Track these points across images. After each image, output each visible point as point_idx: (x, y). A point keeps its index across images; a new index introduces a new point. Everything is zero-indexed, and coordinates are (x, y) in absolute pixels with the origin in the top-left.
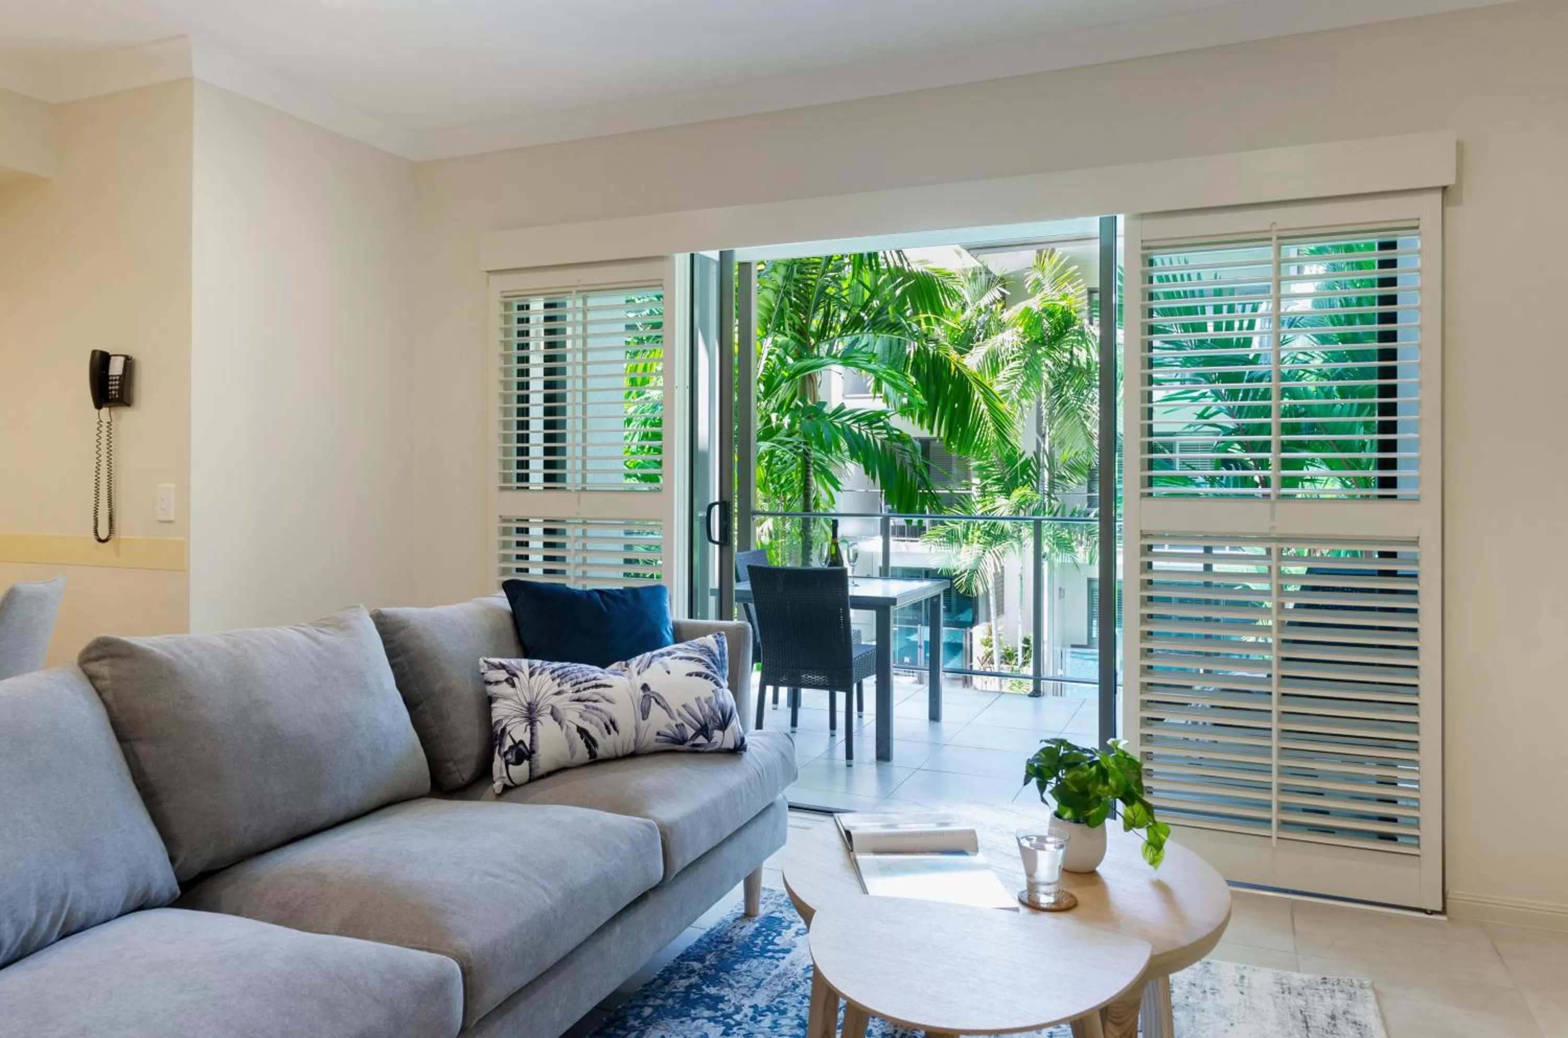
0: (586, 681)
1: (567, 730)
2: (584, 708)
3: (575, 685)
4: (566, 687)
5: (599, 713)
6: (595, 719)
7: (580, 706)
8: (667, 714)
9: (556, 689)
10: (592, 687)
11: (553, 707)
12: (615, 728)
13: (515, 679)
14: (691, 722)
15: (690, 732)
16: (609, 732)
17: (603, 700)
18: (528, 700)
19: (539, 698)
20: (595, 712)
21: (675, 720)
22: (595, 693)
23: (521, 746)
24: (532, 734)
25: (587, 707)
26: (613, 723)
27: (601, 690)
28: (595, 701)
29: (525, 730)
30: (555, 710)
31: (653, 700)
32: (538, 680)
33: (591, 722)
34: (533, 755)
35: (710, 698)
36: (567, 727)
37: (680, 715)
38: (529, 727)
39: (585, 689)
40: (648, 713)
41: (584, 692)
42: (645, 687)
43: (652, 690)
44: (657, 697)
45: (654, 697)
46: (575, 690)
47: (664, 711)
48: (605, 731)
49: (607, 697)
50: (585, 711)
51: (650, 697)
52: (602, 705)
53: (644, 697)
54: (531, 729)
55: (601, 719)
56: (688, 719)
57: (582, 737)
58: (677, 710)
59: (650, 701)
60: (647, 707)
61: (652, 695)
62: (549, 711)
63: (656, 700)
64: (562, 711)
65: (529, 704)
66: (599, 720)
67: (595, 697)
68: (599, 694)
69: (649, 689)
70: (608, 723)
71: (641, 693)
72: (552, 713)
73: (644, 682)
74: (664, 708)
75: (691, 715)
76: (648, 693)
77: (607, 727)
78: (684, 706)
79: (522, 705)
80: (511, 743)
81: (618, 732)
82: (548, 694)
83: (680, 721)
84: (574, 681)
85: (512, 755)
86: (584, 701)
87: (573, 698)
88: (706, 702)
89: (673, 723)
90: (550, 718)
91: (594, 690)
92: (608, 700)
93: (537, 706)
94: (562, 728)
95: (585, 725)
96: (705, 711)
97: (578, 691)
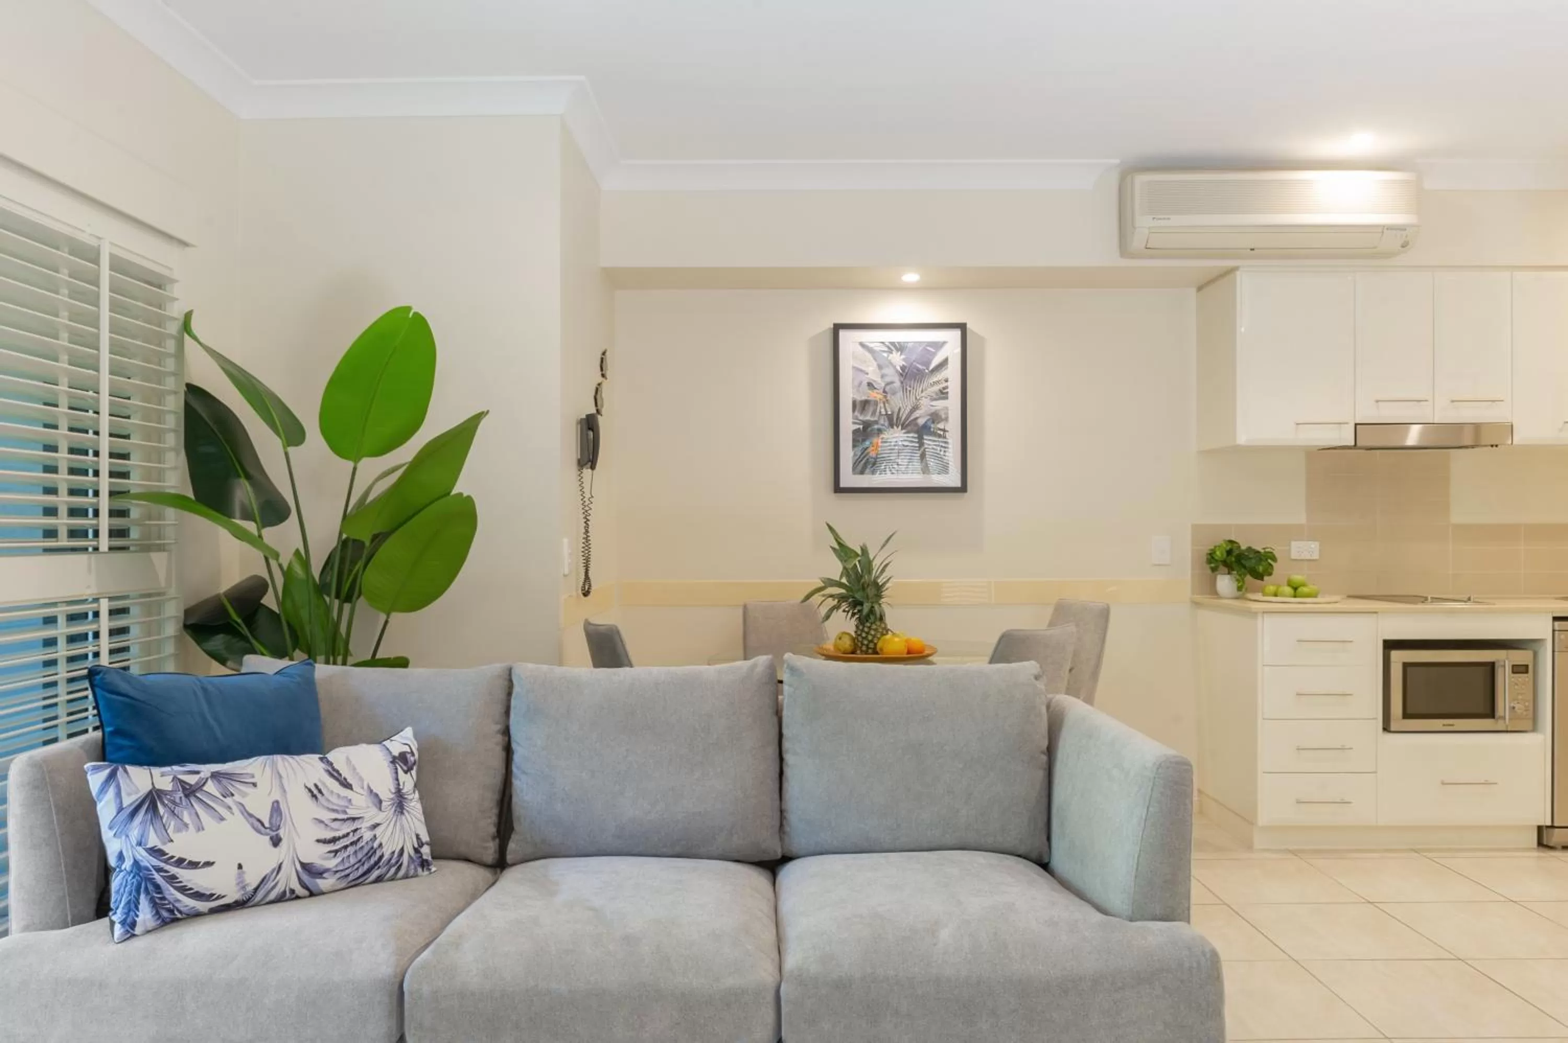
0: (346, 847)
1: (363, 784)
2: (348, 810)
3: (358, 840)
4: (367, 836)
5: (331, 806)
6: (334, 799)
7: (352, 813)
8: (247, 808)
9: (378, 831)
10: (339, 838)
11: (380, 809)
12: (310, 790)
13: (416, 846)
14: (213, 801)
15: (211, 787)
16: (316, 786)
17: (326, 822)
18: (404, 818)
19: (394, 819)
20: (335, 807)
21: (234, 801)
22: (338, 830)
23: (405, 768)
24: (397, 779)
25: (345, 812)
26: (314, 796)
27: (329, 835)
28: (335, 820)
29: (404, 783)
30: (378, 805)
31: (267, 825)
32: (395, 846)
33: (339, 796)
34: (391, 760)
35: (178, 830)
36: (363, 788)
37: (229, 808)
38: (401, 787)
39: (348, 834)
40: (273, 809)
41: (349, 830)
42: (276, 842)
43: (268, 838)
44: (262, 829)
45: (266, 828)
46: (359, 831)
47: (251, 812)
48: (320, 786)
49: (322, 826)
50: (347, 807)
51: (270, 829)
52: (327, 816)
53: (278, 828)
54: (399, 784)
55: (328, 800)
56: (216, 803)
57: (345, 779)
58: (233, 814)
59: (270, 823)
60: (275, 816)
61: (268, 831)
62: (384, 804)
63: (263, 825)
64: (370, 805)
65: (402, 813)
66: (330, 798)
67: (336, 825)
68: (332, 829)
69: (271, 838)
70: (319, 796)
71: (281, 832)
72: (380, 802)
73: (277, 850)
74: (251, 816)
75: (213, 808)
76: (274, 834)
77: (320, 791)
78: (222, 819)
79: (408, 811)
80: (412, 772)
81: (306, 787)
82: (385, 825)
83: (229, 801)
84: (360, 845)
85: (411, 761)
86: (348, 819)
87: (360, 820)
88: (186, 825)
89: (237, 797)
90: (382, 797)
91: (337, 834)
92: (321, 822)
93: (395, 811)
94: (369, 787)
95: (345, 792)
96: (190, 814)
97: (355, 831)
